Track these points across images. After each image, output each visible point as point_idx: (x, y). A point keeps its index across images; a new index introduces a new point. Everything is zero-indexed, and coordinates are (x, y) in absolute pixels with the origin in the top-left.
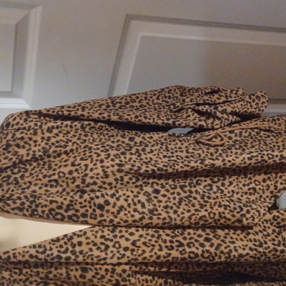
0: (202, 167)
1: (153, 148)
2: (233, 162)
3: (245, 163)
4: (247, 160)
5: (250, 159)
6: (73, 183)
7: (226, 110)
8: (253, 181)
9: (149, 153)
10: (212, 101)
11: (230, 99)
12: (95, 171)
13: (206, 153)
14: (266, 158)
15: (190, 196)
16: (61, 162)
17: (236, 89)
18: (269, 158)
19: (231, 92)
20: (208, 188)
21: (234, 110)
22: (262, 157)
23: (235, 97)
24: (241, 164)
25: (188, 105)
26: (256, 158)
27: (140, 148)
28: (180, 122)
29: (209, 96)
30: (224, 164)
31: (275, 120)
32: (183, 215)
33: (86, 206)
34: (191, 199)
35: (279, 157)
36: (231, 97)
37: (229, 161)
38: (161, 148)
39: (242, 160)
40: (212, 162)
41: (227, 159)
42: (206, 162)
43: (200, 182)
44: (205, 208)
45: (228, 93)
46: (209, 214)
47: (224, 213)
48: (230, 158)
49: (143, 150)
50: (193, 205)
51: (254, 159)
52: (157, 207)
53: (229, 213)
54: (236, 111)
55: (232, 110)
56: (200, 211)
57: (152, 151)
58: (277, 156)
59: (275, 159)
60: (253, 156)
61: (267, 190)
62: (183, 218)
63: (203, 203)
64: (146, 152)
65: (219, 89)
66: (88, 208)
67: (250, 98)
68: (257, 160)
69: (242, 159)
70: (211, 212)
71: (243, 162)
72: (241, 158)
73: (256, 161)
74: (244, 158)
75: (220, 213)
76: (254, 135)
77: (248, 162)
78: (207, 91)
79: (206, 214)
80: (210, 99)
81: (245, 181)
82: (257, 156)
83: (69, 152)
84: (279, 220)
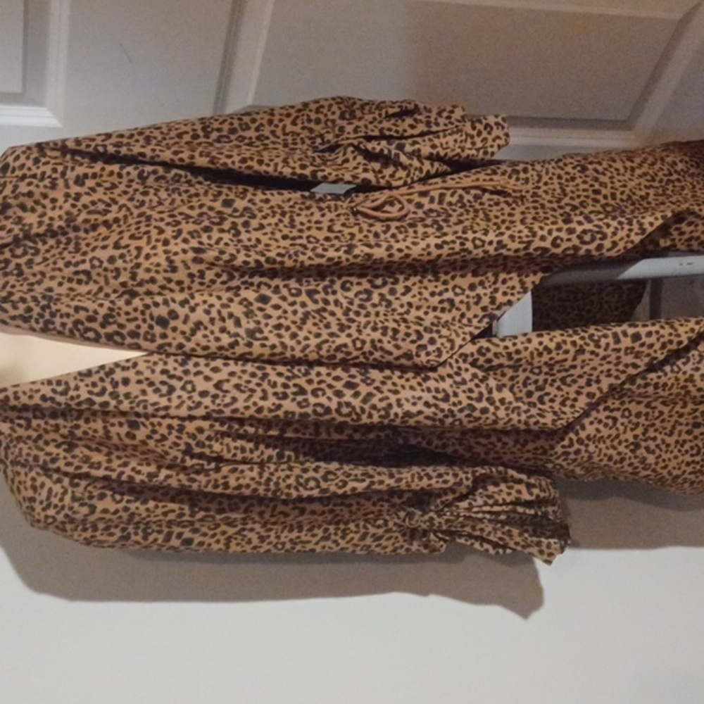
0: (347, 260)
1: (265, 222)
2: (406, 251)
3: (429, 254)
4: (433, 249)
5: (438, 246)
6: (116, 278)
7: (419, 150)
8: (450, 287)
9: (255, 230)
10: (397, 131)
11: (434, 128)
12: (154, 260)
13: (365, 233)
14: (469, 245)
15: (324, 310)
16: (96, 240)
17: (449, 108)
18: (476, 247)
19: (439, 114)
20: (364, 296)
21: (435, 152)
22: (462, 244)
23: (445, 125)
24: (422, 255)
25: (348, 139)
26: (451, 246)
27: (240, 221)
28: (326, 173)
29: (393, 121)
30: (390, 256)
31: (517, 172)
32: (307, 342)
33: (136, 319)
34: (326, 315)
35: (495, 245)
36: (437, 124)
37: (400, 250)
38: (281, 221)
39: (423, 249)
40: (367, 250)
41: (397, 246)
42: (357, 251)
43: (348, 285)
44: (347, 331)
45: (433, 115)
46: (354, 342)
47: (380, 341)
48: (402, 245)
49: (246, 224)
50: (328, 326)
51: (446, 247)
52: (262, 326)
53: (389, 342)
54: (438, 153)
55: (432, 151)
56: (338, 336)
57: (262, 227)
58: (491, 243)
59: (487, 247)
60: (445, 242)
61: (477, 303)
62: (307, 346)
63: (346, 323)
64: (250, 229)
65: (416, 106)
66: (139, 322)
67: (474, 128)
68: (453, 249)
69: (424, 246)
70: (357, 339)
71: (425, 253)
72: (423, 244)
73: (451, 252)
74: (428, 246)
75: (373, 341)
76: (469, 201)
77: (435, 252)
78: (391, 111)
79: (349, 341)
80: (394, 128)
81: (436, 287)
82: (453, 242)
83: (111, 222)
84: (490, 355)
